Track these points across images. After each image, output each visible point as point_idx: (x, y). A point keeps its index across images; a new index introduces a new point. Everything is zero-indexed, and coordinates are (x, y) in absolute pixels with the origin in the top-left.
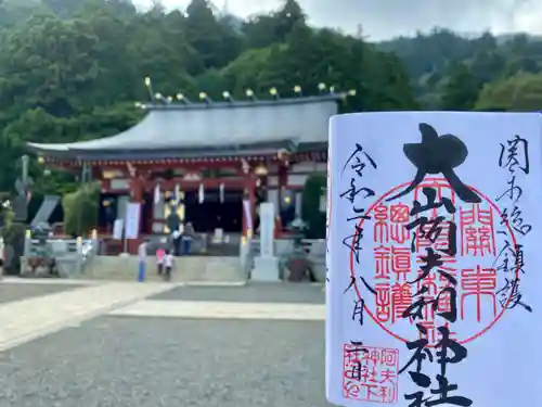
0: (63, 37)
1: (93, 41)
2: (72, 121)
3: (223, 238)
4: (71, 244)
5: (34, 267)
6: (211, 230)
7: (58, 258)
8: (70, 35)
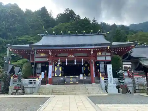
0: (7, 14)
1: (16, 16)
2: (9, 40)
3: (84, 78)
4: (30, 81)
5: (17, 90)
6: (79, 75)
7: (25, 87)
8: (9, 13)
